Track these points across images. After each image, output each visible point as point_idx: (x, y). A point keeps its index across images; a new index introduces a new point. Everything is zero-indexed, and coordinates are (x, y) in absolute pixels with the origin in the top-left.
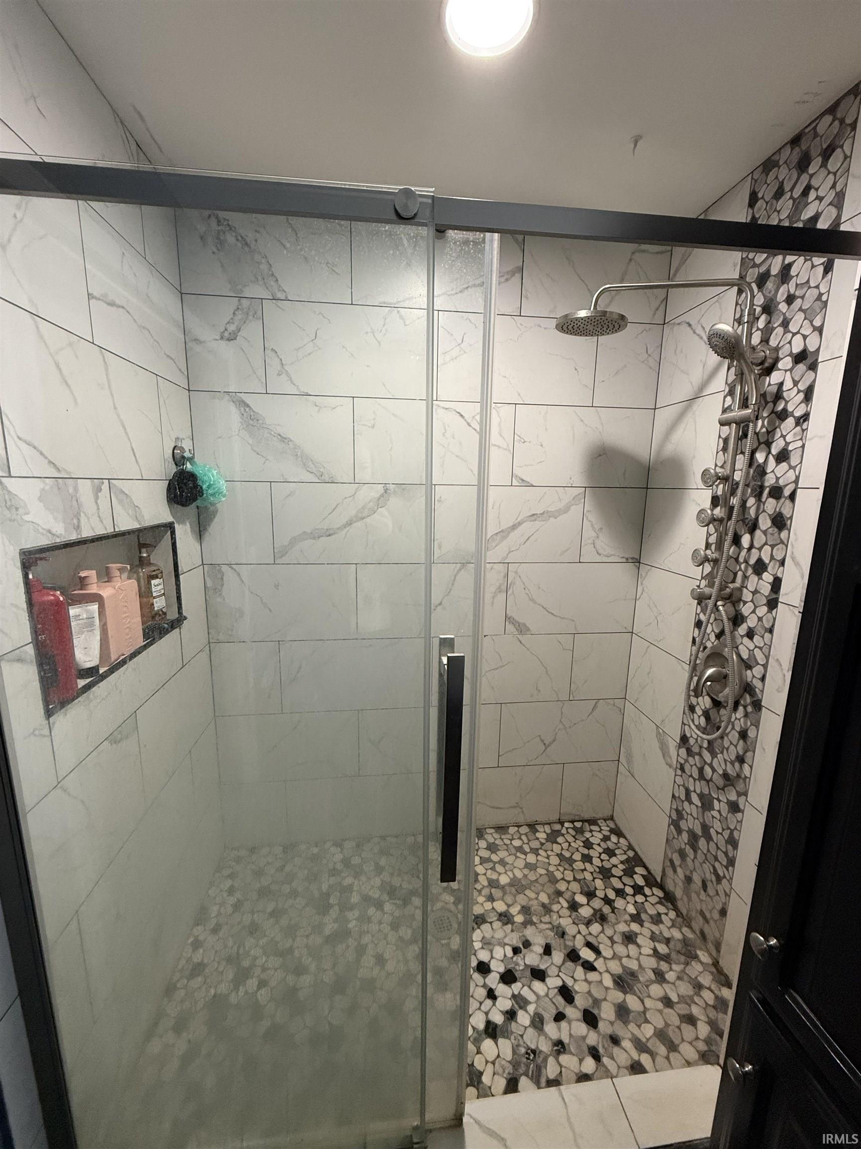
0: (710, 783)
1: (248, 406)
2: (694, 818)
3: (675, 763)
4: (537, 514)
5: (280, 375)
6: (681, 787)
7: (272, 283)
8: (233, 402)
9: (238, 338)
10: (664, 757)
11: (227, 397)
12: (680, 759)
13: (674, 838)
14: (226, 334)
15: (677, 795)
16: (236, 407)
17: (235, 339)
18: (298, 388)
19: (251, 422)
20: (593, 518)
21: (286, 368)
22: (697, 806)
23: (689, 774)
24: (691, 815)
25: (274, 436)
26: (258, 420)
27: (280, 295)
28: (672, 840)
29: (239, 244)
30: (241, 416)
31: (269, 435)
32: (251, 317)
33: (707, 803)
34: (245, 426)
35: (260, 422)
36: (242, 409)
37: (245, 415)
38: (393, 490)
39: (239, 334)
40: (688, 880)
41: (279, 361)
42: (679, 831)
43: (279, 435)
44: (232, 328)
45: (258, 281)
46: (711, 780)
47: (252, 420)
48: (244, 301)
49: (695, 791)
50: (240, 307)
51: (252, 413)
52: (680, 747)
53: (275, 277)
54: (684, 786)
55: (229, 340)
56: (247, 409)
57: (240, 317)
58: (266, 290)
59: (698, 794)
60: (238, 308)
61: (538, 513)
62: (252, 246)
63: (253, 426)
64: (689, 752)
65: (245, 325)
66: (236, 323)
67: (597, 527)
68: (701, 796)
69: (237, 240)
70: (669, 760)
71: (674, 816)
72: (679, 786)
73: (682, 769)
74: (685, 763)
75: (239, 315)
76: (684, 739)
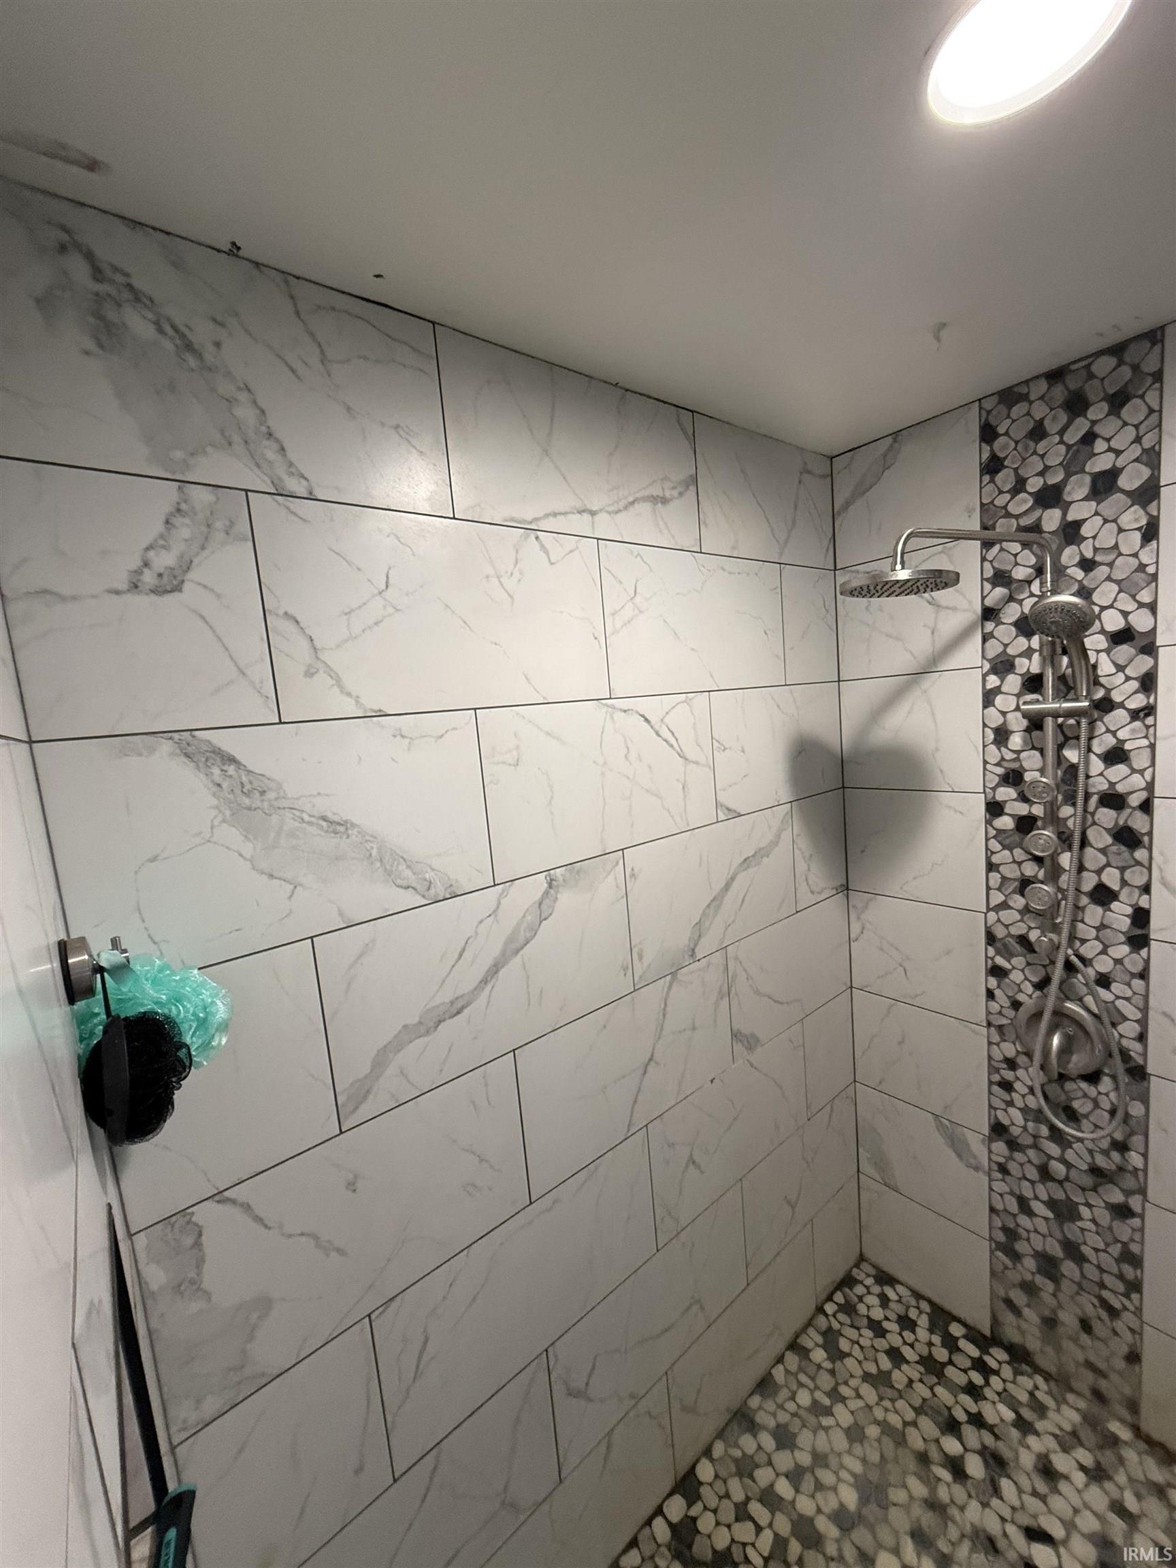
0: (1067, 1185)
1: (232, 760)
2: (1044, 1236)
3: (986, 1164)
4: (748, 858)
5: (312, 675)
6: (1007, 1197)
7: (271, 455)
8: (187, 756)
9: (187, 587)
10: (959, 1156)
11: (166, 746)
12: (995, 1158)
13: (1006, 1268)
14: (148, 578)
15: (1000, 1207)
16: (198, 768)
17: (178, 588)
18: (357, 702)
19: (247, 801)
20: (803, 844)
21: (324, 656)
22: (1046, 1219)
23: (1020, 1175)
24: (1036, 1231)
25: (310, 823)
26: (263, 793)
27: (293, 485)
28: (1003, 1272)
29: (168, 345)
30: (215, 789)
31: (297, 824)
32: (220, 536)
33: (1064, 1212)
34: (228, 813)
35: (271, 795)
36: (216, 771)
37: (225, 785)
38: (561, 878)
39: (190, 576)
40: (1050, 1323)
41: (305, 644)
42: (1016, 1257)
43: (324, 819)
44: (164, 560)
45: (230, 444)
46: (1067, 1179)
47: (247, 794)
48: (195, 491)
49: (1036, 1198)
50: (184, 506)
51: (244, 779)
52: (991, 1140)
53: (277, 440)
54: (1012, 1193)
55: (158, 591)
56: (231, 769)
57: (185, 533)
58: (256, 469)
59: (1043, 1202)
60: (179, 510)
61: (750, 855)
62: (208, 358)
63: (249, 809)
64: (1013, 1145)
65: (205, 553)
66: (178, 548)
67: (807, 855)
68: (1051, 1204)
69: (161, 331)
70: (972, 1161)
71: (1001, 1237)
72: (1001, 1195)
73: (1003, 1169)
74: (1007, 1161)
75: (184, 530)
76: (998, 1130)
